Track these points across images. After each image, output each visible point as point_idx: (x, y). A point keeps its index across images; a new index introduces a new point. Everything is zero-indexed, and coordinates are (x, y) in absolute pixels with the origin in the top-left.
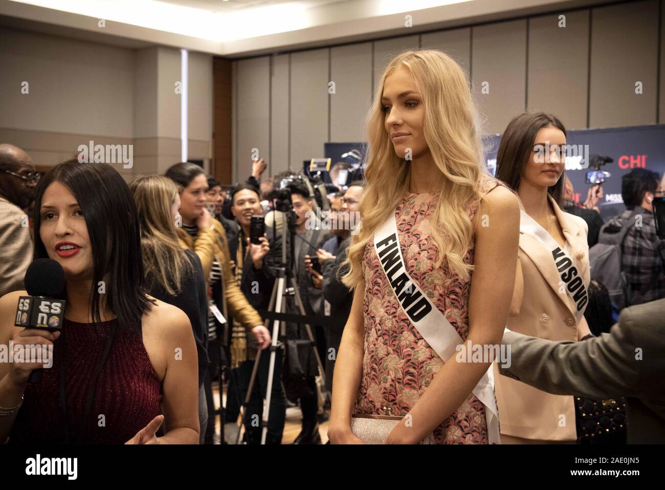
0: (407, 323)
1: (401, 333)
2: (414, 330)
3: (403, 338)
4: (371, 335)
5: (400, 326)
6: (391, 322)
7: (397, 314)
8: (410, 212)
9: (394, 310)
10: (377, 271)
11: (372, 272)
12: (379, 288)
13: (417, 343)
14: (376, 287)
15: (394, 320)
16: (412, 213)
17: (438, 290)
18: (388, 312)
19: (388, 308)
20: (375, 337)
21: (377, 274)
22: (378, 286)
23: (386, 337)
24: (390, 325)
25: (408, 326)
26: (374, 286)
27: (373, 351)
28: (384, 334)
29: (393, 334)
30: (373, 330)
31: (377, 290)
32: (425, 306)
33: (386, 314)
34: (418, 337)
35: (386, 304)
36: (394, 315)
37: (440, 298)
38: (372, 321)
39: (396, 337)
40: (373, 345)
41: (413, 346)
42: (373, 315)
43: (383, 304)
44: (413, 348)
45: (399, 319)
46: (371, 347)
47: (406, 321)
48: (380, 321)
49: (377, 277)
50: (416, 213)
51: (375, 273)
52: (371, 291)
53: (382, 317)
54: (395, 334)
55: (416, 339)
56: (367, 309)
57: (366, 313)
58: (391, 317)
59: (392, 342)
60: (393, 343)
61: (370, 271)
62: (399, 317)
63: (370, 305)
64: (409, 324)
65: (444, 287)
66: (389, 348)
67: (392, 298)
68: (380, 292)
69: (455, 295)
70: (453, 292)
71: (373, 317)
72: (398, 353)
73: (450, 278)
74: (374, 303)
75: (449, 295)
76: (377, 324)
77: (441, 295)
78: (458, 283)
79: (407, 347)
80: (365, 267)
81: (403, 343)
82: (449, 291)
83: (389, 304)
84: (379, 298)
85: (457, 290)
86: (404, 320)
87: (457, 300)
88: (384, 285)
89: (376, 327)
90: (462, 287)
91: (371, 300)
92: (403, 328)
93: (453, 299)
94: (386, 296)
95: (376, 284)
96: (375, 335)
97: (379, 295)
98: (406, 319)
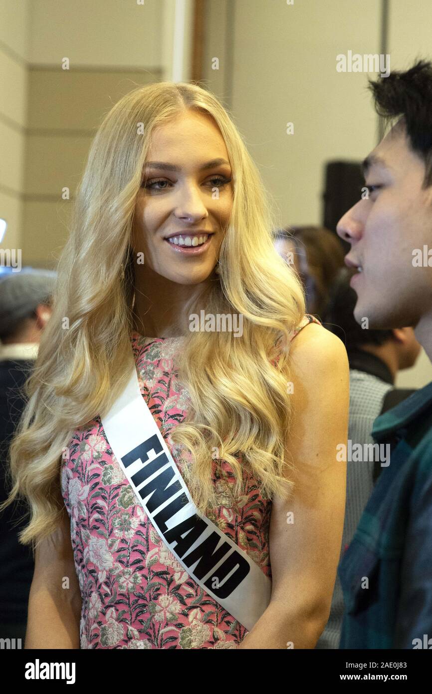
0: (166, 579)
1: (156, 598)
2: (180, 592)
3: (158, 608)
4: (91, 605)
5: (153, 585)
6: (132, 580)
7: (147, 562)
8: (153, 373)
9: (138, 556)
10: (97, 484)
11: (87, 488)
12: (100, 517)
13: (187, 615)
14: (96, 516)
15: (138, 574)
16: (158, 374)
17: (224, 517)
18: (125, 560)
19: (122, 553)
20: (99, 610)
21: (97, 490)
22: (98, 512)
23: (122, 608)
24: (131, 585)
25: (169, 585)
26: (90, 513)
27: (97, 636)
28: (118, 603)
29: (137, 601)
30: (95, 596)
31: (97, 520)
33: (119, 565)
34: (189, 605)
35: (116, 547)
36: (138, 565)
37: (229, 531)
38: (91, 579)
39: (145, 606)
40: (95, 625)
41: (179, 622)
42: (92, 568)
43: (111, 546)
44: (179, 626)
45: (150, 571)
46: (93, 627)
47: (165, 576)
48: (108, 578)
49: (96, 496)
50: (166, 374)
51: (93, 488)
52: (86, 523)
53: (111, 570)
54: (141, 602)
55: (184, 608)
56: (80, 557)
57: (79, 565)
58: (131, 570)
59: (137, 616)
60: (139, 618)
61: (83, 486)
62: (149, 569)
63: (86, 550)
64: (170, 582)
65: (235, 511)
66: (130, 628)
67: (130, 535)
68: (104, 524)
69: (253, 524)
70: (250, 520)
71: (92, 572)
72: (150, 636)
73: (247, 494)
74: (93, 546)
75: (244, 524)
76: (101, 584)
77: (230, 526)
78: (259, 501)
79: (167, 625)
80: (69, 479)
81: (158, 617)
82: (244, 518)
83: (124, 546)
84: (102, 535)
85: (257, 514)
86: (158, 574)
87: (255, 533)
88: (111, 511)
89: (101, 591)
90: (263, 509)
91: (87, 541)
92: (158, 589)
93: (249, 532)
94: (116, 531)
95: (95, 508)
96: (99, 606)
97: (102, 529)
98: (165, 573)
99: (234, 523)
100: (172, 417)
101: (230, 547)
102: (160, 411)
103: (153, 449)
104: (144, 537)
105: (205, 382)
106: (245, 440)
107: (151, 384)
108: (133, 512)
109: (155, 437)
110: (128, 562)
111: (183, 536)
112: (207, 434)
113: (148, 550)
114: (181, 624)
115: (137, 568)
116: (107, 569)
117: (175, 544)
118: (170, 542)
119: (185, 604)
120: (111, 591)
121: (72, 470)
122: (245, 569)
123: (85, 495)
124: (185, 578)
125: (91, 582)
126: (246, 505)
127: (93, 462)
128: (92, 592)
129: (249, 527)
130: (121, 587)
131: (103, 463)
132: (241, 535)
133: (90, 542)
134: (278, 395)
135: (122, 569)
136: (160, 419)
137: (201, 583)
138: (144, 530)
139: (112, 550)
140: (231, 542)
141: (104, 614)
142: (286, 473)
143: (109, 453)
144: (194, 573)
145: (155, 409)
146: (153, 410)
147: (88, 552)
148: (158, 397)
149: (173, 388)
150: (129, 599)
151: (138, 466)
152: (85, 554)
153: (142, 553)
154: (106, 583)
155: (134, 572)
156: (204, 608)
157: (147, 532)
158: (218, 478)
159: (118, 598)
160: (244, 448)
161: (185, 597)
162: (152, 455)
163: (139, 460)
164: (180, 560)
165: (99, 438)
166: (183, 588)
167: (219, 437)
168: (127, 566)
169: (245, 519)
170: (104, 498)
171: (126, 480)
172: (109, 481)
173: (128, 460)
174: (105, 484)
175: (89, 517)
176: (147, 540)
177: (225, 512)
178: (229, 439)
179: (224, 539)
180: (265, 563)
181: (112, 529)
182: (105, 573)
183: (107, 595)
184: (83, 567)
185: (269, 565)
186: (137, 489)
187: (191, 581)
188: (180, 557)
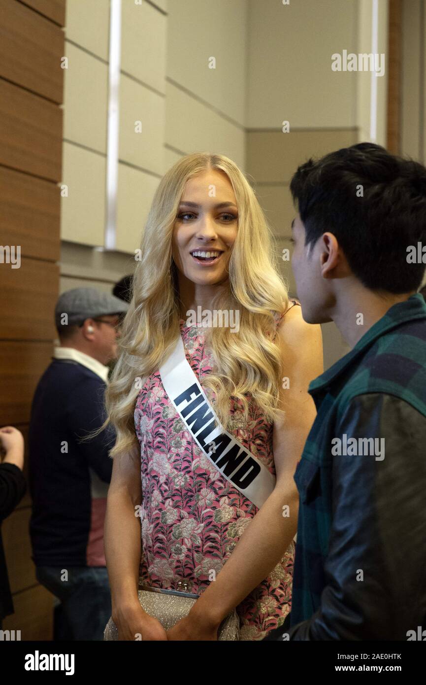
0: (205, 478)
1: (199, 491)
3: (200, 497)
4: (154, 499)
6: (183, 480)
7: (192, 468)
8: (193, 345)
9: (187, 464)
10: (158, 419)
11: (152, 421)
12: (162, 440)
13: (219, 501)
14: (159, 439)
15: (187, 476)
16: (196, 345)
17: (241, 435)
18: (178, 467)
19: (176, 463)
20: (160, 501)
21: (159, 422)
22: (160, 437)
23: (177, 499)
24: (183, 483)
25: (207, 481)
26: (154, 438)
27: (158, 518)
29: (187, 493)
30: (157, 491)
31: (159, 442)
33: (175, 470)
35: (173, 459)
36: (187, 470)
37: (245, 444)
38: (153, 481)
39: (192, 496)
42: (154, 474)
43: (169, 459)
44: (214, 508)
46: (154, 513)
47: (204, 476)
48: (167, 480)
49: (158, 427)
50: (200, 345)
51: (156, 422)
53: (169, 475)
54: (189, 494)
56: (145, 468)
57: (144, 473)
58: (182, 473)
59: (187, 503)
60: (188, 505)
61: (149, 420)
62: (194, 472)
63: (150, 463)
64: (208, 480)
65: (248, 431)
66: (182, 511)
67: (182, 451)
68: (164, 445)
69: (261, 440)
70: (258, 437)
71: (156, 476)
72: (196, 515)
73: (255, 420)
74: (156, 459)
75: (254, 439)
76: (161, 484)
77: (245, 441)
78: (264, 424)
79: (206, 508)
80: (141, 416)
81: (201, 503)
82: (254, 435)
83: (178, 458)
84: (163, 452)
85: (263, 433)
86: (201, 475)
87: (262, 446)
88: (169, 435)
89: (161, 488)
90: (268, 430)
91: (151, 457)
92: (200, 485)
93: (259, 445)
94: (172, 449)
95: (158, 435)
96: (160, 498)
97: (163, 448)
98: (204, 474)
99: (247, 439)
100: (205, 372)
101: (247, 455)
102: (198, 369)
103: (194, 393)
104: (190, 451)
105: (222, 347)
106: (252, 384)
107: (191, 352)
108: (183, 436)
109: (195, 384)
110: (180, 469)
111: (216, 448)
112: (225, 380)
113: (193, 460)
114: (215, 507)
115: (186, 472)
116: (167, 473)
117: (210, 453)
118: (207, 452)
119: (218, 494)
120: (169, 488)
121: (142, 410)
122: (257, 469)
123: (151, 426)
124: (217, 476)
125: (154, 483)
126: (255, 427)
127: (156, 404)
128: (155, 490)
129: (258, 442)
130: (176, 485)
131: (162, 404)
132: (253, 447)
133: (154, 457)
134: (272, 356)
135: (176, 473)
136: (197, 373)
137: (228, 479)
138: (190, 447)
139: (170, 461)
140: (247, 451)
141: (164, 503)
142: (280, 406)
143: (166, 398)
144: (224, 472)
145: (194, 368)
146: (193, 368)
147: (152, 464)
148: (196, 360)
149: (205, 353)
150: (181, 493)
151: (185, 404)
152: (149, 465)
153: (189, 462)
155: (185, 474)
156: (230, 496)
157: (192, 448)
158: (235, 410)
159: (174, 492)
160: (251, 390)
161: (217, 489)
162: (194, 396)
163: (185, 401)
164: (214, 464)
165: (159, 388)
166: (216, 484)
167: (233, 383)
168: (180, 471)
169: (255, 436)
170: (164, 427)
171: (178, 415)
172: (166, 416)
173: (178, 401)
174: (164, 418)
175: (154, 441)
176: (192, 454)
177: (241, 432)
178: (240, 384)
179: (243, 449)
180: (270, 465)
181: (170, 448)
182: (165, 476)
183: (165, 491)
184: (147, 474)
185: (274, 467)
186: (184, 420)
187: (222, 479)
188: (215, 462)
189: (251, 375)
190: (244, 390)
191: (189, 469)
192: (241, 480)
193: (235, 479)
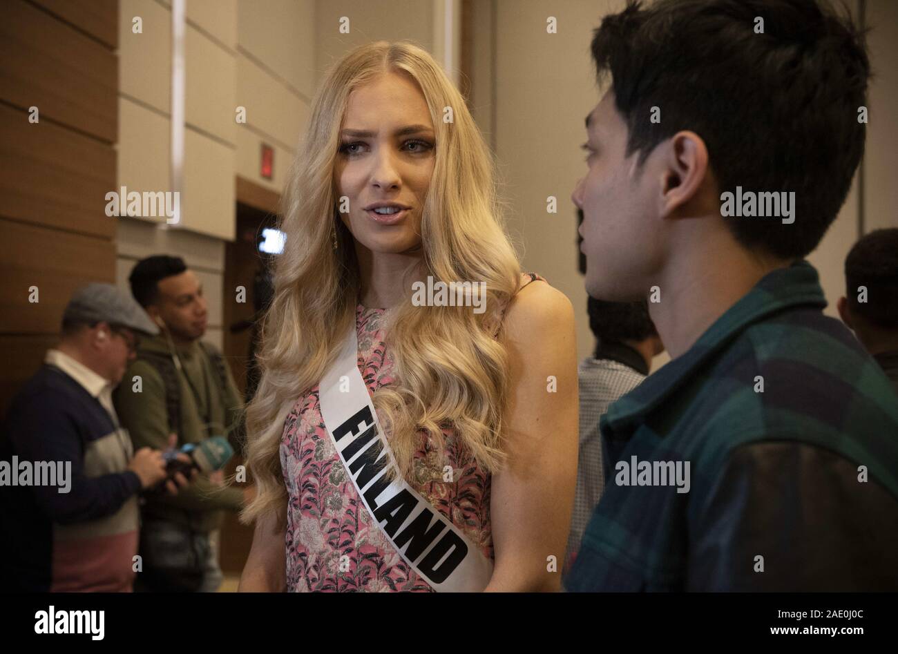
0: (376, 562)
1: (365, 583)
2: (390, 576)
7: (357, 543)
8: (371, 344)
9: (347, 537)
10: (310, 460)
11: (301, 464)
12: (312, 495)
14: (308, 494)
16: (375, 345)
17: (436, 493)
18: (335, 541)
19: (333, 534)
21: (309, 466)
22: (310, 490)
25: (379, 568)
26: (302, 491)
28: (326, 589)
29: (346, 587)
30: (303, 581)
31: (308, 499)
32: (453, 547)
35: (328, 527)
36: (347, 547)
37: (443, 508)
38: (300, 563)
39: (354, 591)
43: (322, 527)
45: (359, 554)
47: (374, 559)
48: (317, 561)
49: (308, 474)
50: (383, 344)
51: (305, 465)
52: (298, 503)
53: (321, 553)
54: (350, 587)
56: (290, 539)
57: (288, 548)
61: (297, 463)
62: (358, 551)
63: (297, 531)
64: (381, 564)
65: (448, 486)
67: (341, 514)
68: (316, 503)
69: (470, 500)
70: (467, 495)
71: (304, 554)
73: (461, 467)
74: (304, 527)
75: (459, 500)
76: (310, 569)
77: (443, 502)
78: (476, 475)
80: (286, 456)
82: (459, 492)
83: (335, 526)
84: (314, 515)
85: (474, 489)
86: (369, 557)
87: (473, 510)
88: (322, 488)
89: (309, 575)
90: (482, 484)
91: (297, 521)
93: (467, 509)
94: (327, 510)
95: (307, 486)
97: (314, 509)
98: (375, 555)
99: (447, 500)
100: (383, 386)
101: (444, 526)
102: (373, 381)
103: (364, 421)
104: (354, 516)
105: (409, 347)
106: (453, 407)
107: (368, 355)
108: (344, 490)
109: (367, 408)
110: (338, 544)
111: (393, 514)
113: (357, 530)
115: (346, 550)
116: (318, 551)
117: (385, 522)
118: (380, 520)
119: (395, 590)
120: (319, 575)
121: (288, 446)
122: (462, 551)
123: (298, 472)
124: (395, 560)
125: (300, 567)
126: (461, 479)
127: (306, 437)
128: (300, 577)
130: (329, 570)
131: (316, 437)
132: (456, 513)
133: (301, 522)
135: (332, 551)
136: (372, 389)
137: (413, 566)
138: (353, 508)
139: (324, 531)
140: (445, 520)
142: (500, 444)
143: (322, 426)
144: (406, 554)
145: (368, 379)
146: (367, 380)
147: (298, 534)
148: (372, 366)
149: (388, 357)
150: (337, 584)
151: (349, 439)
152: (295, 536)
153: (351, 533)
154: (315, 567)
155: (343, 554)
157: (357, 511)
158: (428, 451)
159: (326, 583)
160: (453, 416)
161: (395, 582)
162: (363, 427)
163: (350, 433)
164: (391, 540)
165: (315, 411)
166: (394, 572)
168: (336, 548)
169: (461, 494)
170: (316, 475)
171: (337, 455)
172: (321, 456)
173: (339, 434)
174: (317, 460)
175: (300, 496)
176: (357, 521)
177: (438, 487)
179: (437, 516)
180: (486, 543)
181: (324, 509)
182: (315, 556)
183: (314, 580)
184: (292, 550)
185: (491, 545)
186: (347, 464)
187: (403, 564)
188: (391, 537)
189: (454, 392)
190: (440, 416)
191: (350, 546)
192: (435, 568)
193: (425, 567)
